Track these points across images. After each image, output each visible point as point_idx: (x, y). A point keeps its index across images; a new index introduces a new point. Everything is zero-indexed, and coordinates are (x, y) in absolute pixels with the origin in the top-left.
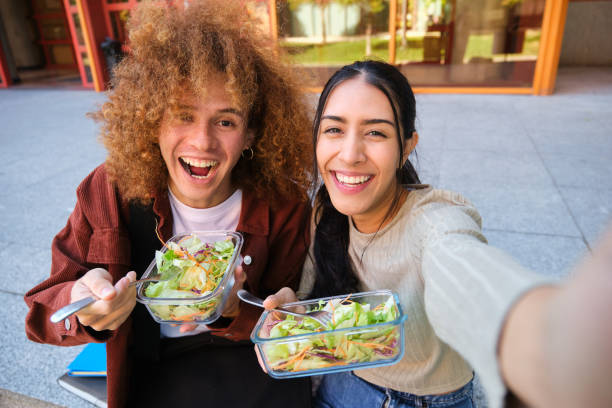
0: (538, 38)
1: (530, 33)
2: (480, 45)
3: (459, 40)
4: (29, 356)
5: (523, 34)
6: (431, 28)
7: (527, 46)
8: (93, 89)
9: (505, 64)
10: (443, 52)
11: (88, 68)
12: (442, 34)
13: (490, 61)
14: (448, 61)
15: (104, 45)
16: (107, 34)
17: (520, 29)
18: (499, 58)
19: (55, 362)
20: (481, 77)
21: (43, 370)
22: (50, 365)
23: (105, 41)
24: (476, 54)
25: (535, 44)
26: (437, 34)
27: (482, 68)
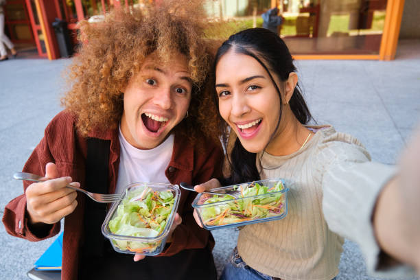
0: (383, 17)
1: (377, 14)
2: (339, 23)
3: (323, 19)
4: (5, 256)
5: (372, 15)
6: (303, 10)
7: (375, 23)
8: (47, 58)
9: (358, 37)
10: (311, 28)
11: (42, 42)
12: (311, 14)
13: (347, 35)
14: (316, 35)
15: (54, 24)
16: (57, 16)
17: (370, 11)
18: (354, 33)
19: (25, 260)
20: (340, 47)
21: (16, 266)
22: (21, 263)
23: (55, 21)
24: (336, 30)
25: (381, 22)
26: (307, 15)
27: (341, 40)
